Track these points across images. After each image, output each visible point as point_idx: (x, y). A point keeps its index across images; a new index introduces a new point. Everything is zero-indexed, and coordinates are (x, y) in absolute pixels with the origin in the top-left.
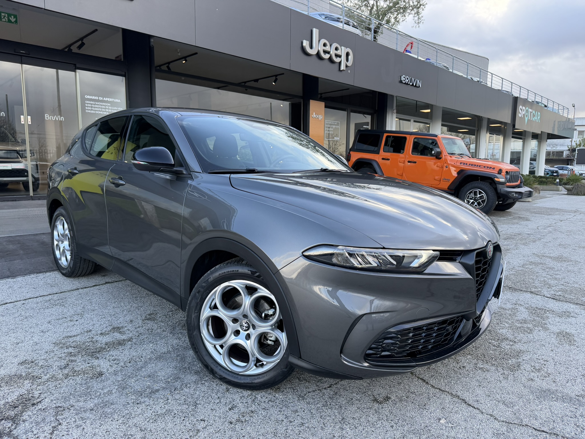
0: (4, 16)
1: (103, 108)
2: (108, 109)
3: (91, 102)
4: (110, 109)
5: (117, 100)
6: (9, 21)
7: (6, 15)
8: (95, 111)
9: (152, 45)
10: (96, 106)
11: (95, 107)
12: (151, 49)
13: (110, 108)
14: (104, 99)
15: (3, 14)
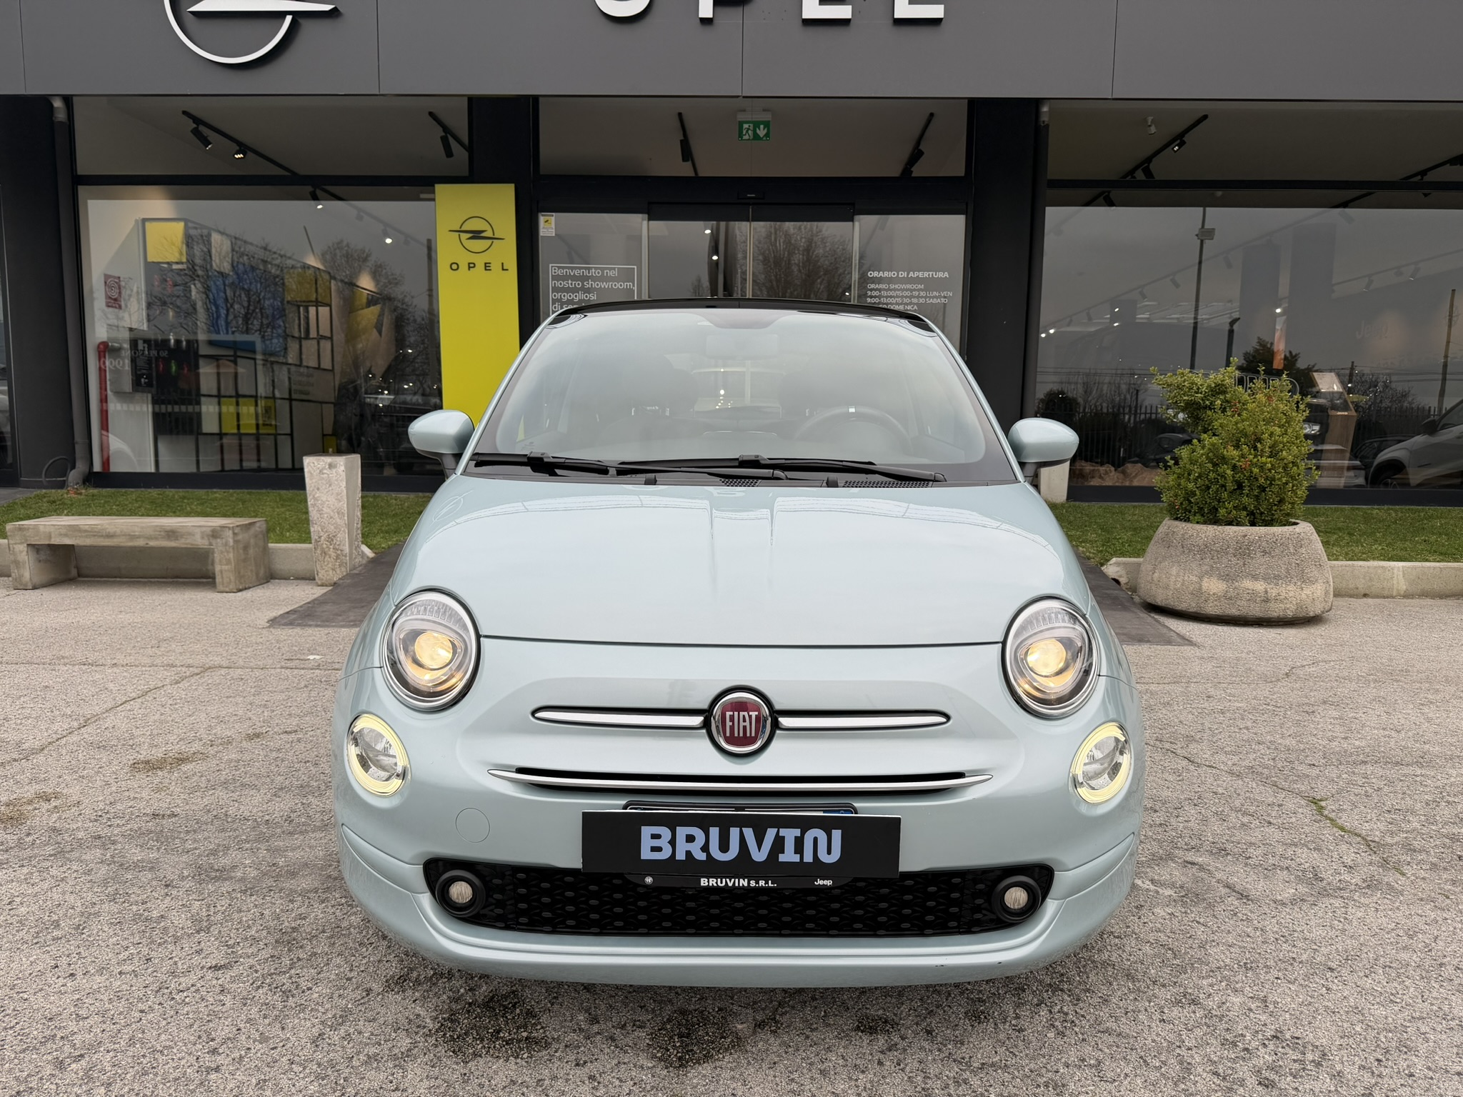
0: (748, 129)
1: (906, 297)
2: (918, 297)
3: (881, 286)
4: (922, 297)
5: (940, 275)
6: (756, 137)
7: (751, 125)
9: (1044, 122)
10: (891, 293)
11: (887, 297)
12: (1040, 133)
13: (922, 294)
14: (911, 274)
15: (746, 126)
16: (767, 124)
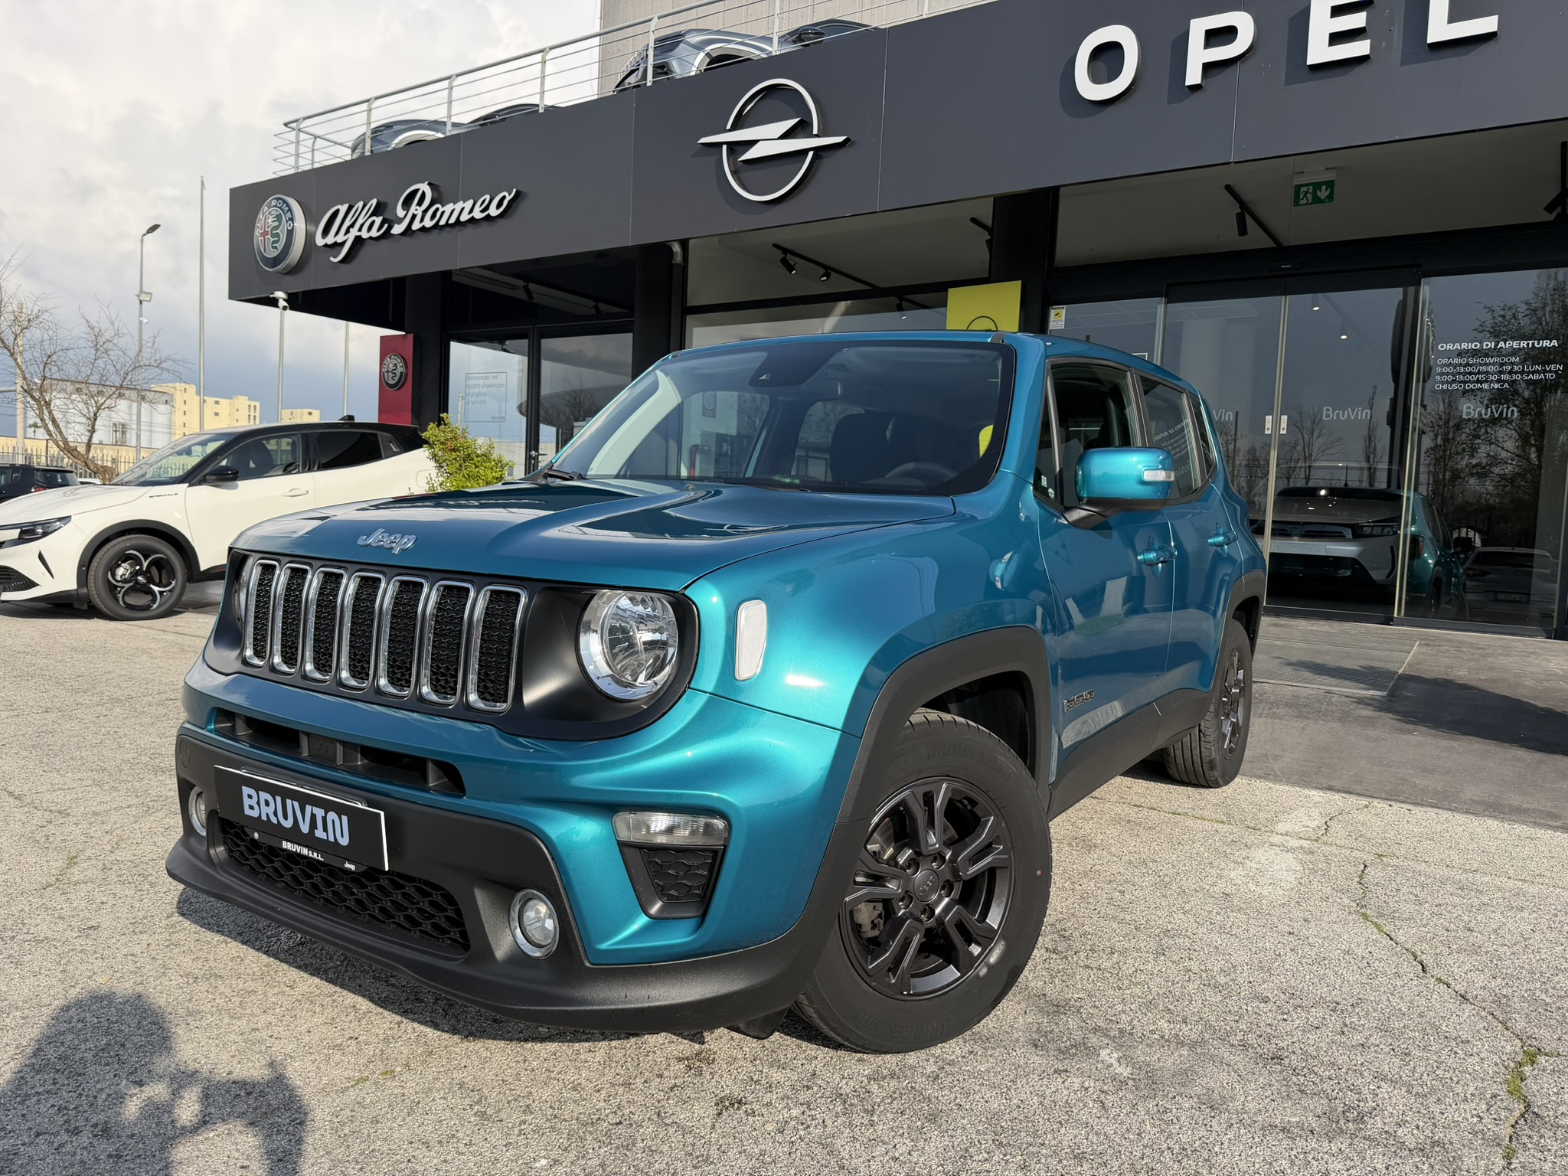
0: (1307, 192)
1: (1493, 373)
2: (1511, 372)
3: (1458, 361)
4: (1517, 372)
5: (1548, 343)
7: (1311, 187)
8: (1465, 382)
11: (1466, 374)
13: (1516, 368)
14: (1501, 344)
15: (1304, 189)
16: (1330, 184)
